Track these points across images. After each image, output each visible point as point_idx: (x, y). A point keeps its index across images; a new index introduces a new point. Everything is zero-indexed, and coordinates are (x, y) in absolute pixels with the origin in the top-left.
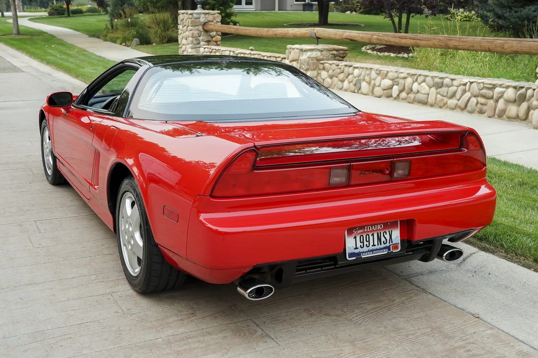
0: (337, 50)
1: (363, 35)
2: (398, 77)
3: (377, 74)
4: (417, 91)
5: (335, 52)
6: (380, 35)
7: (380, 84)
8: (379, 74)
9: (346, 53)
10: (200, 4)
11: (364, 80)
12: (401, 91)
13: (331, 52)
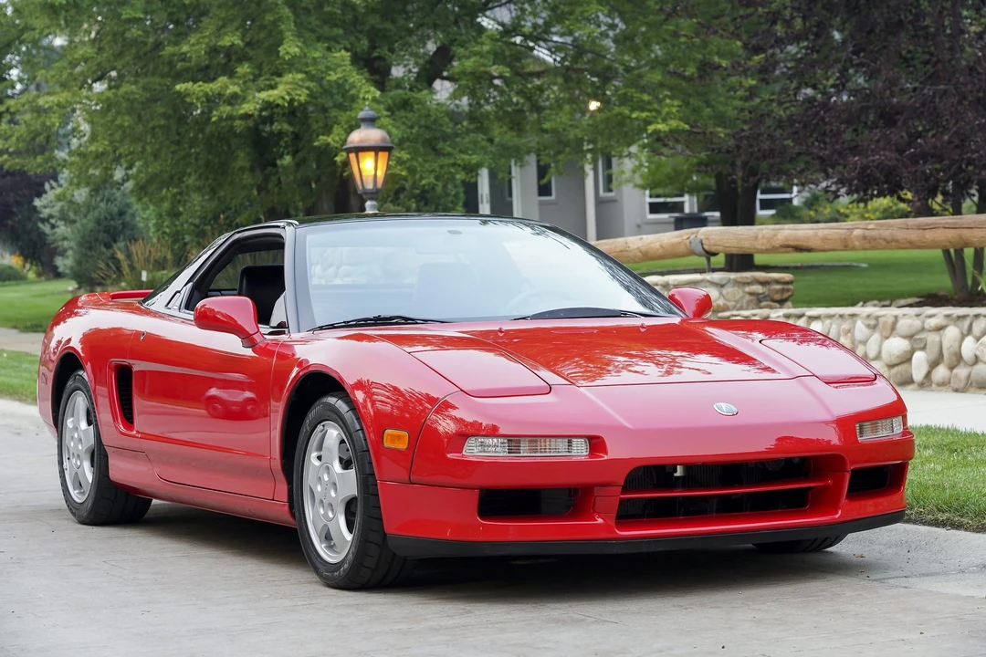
0: (763, 283)
1: (826, 232)
2: (923, 330)
3: (868, 326)
4: (974, 360)
5: (758, 289)
6: (871, 226)
7: (880, 352)
8: (874, 327)
9: (788, 290)
10: (371, 199)
12: (934, 364)
13: (747, 289)
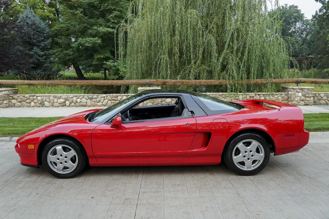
2: (68, 98)
4: (80, 102)
5: (14, 91)
7: (57, 101)
8: (55, 98)
11: (46, 101)
12: (70, 103)
